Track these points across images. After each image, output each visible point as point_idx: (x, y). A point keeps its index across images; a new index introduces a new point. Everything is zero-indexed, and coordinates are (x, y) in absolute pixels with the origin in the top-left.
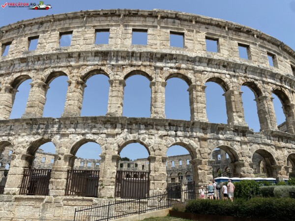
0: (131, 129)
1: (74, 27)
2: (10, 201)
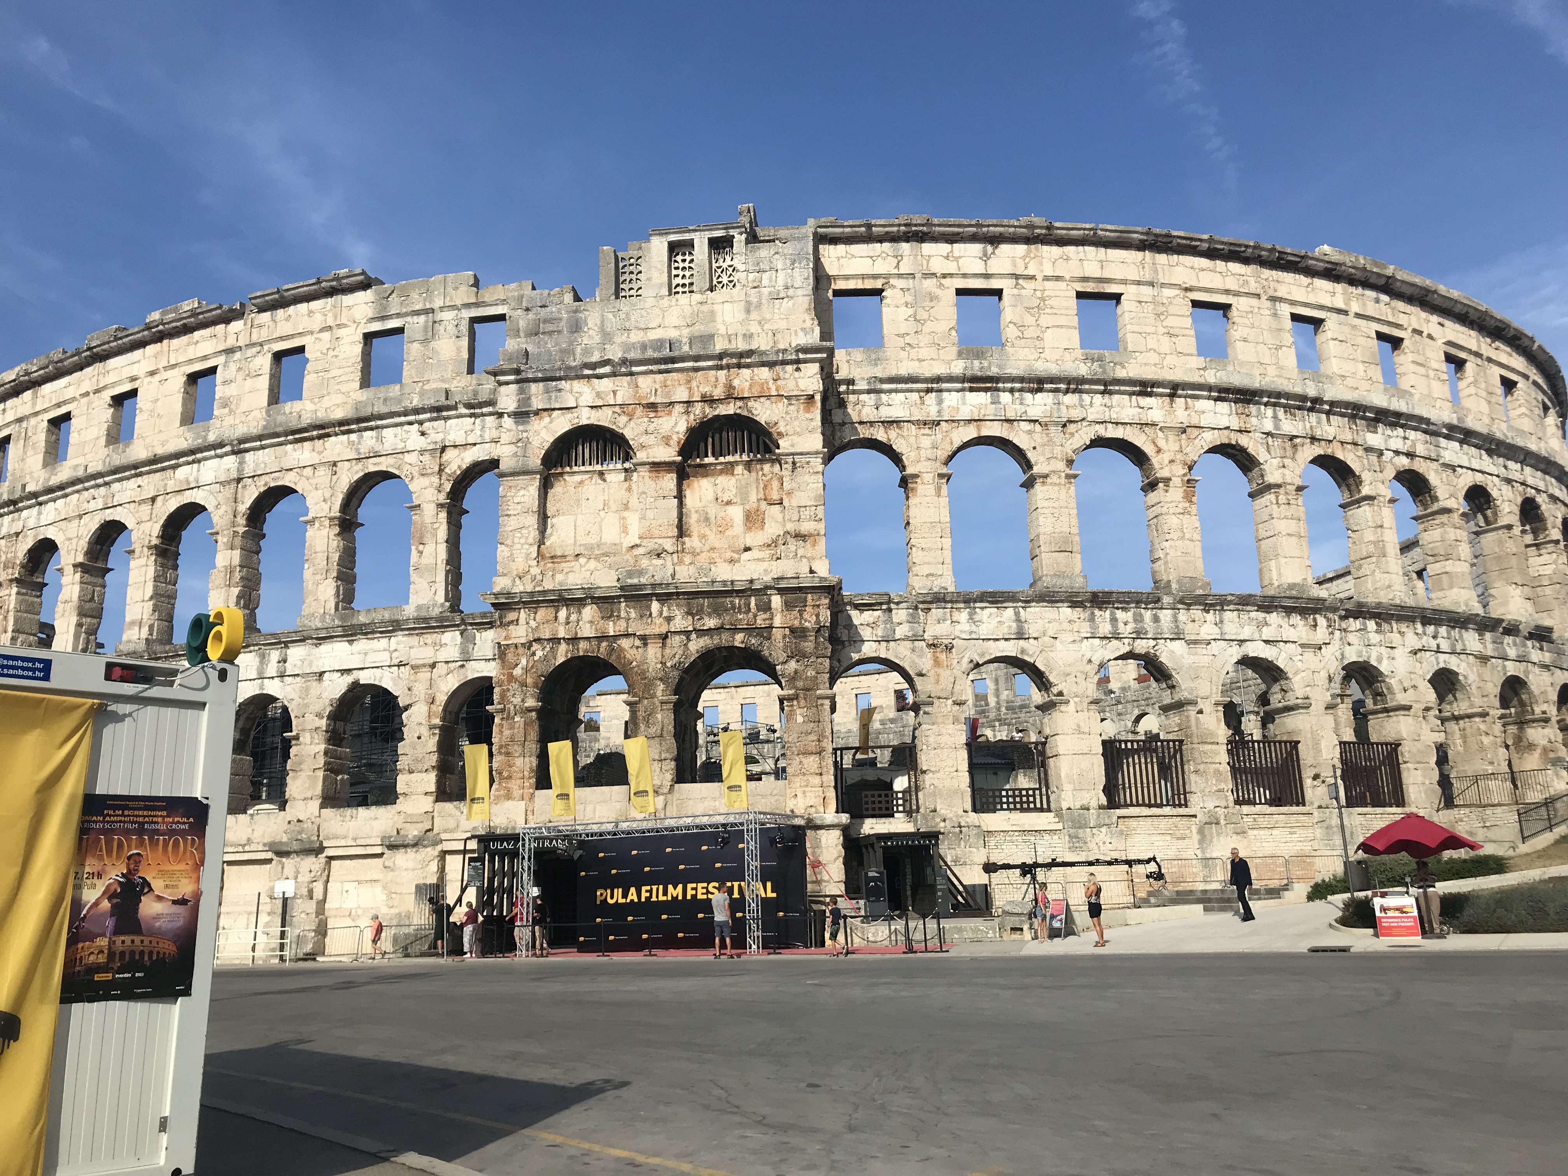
0: (1347, 631)
1: (1124, 282)
2: (1108, 825)
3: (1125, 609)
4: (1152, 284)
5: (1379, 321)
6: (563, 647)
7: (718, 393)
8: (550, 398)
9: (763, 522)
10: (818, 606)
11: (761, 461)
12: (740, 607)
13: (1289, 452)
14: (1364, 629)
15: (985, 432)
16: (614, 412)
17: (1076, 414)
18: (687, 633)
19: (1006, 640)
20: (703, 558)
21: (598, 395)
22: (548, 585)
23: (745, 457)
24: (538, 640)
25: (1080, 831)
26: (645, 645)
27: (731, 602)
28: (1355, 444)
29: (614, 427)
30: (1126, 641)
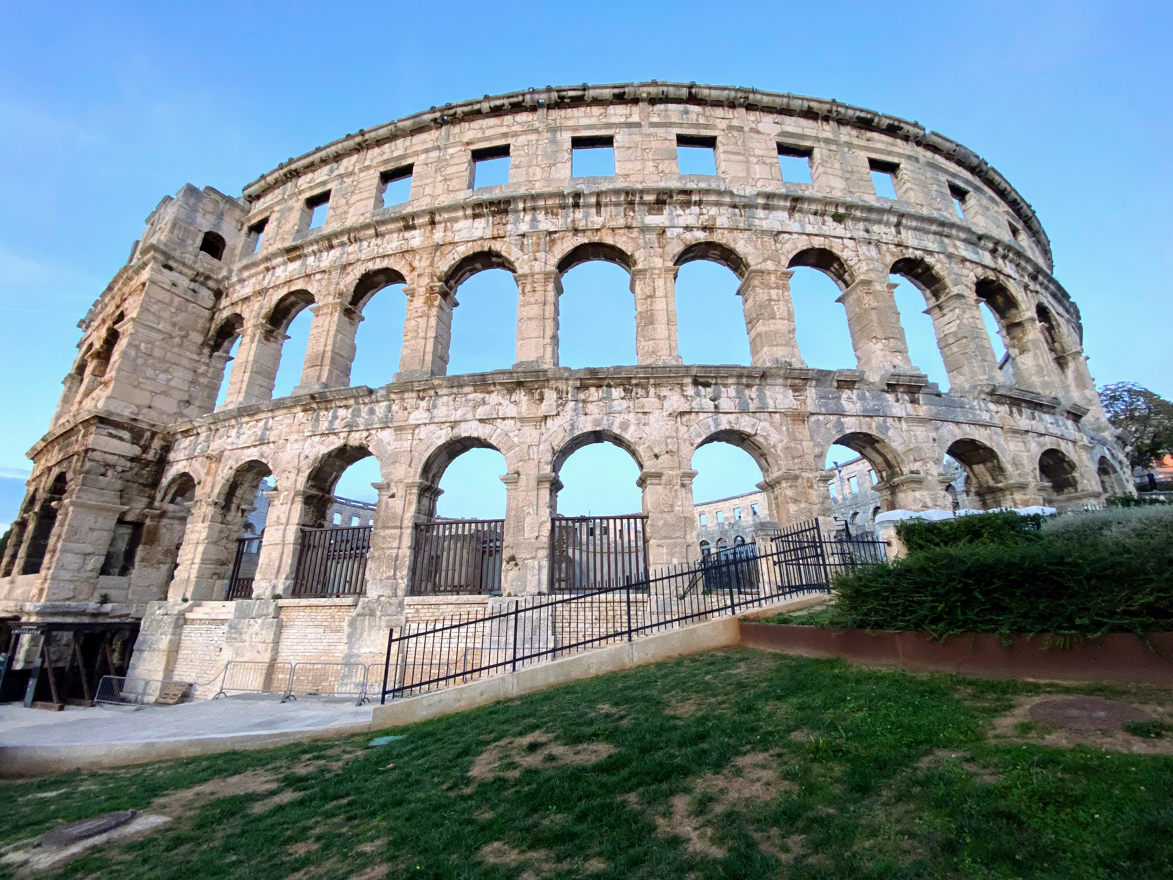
0: (584, 402)
1: (415, 154)
3: (347, 407)
4: (437, 148)
5: (680, 125)
13: (544, 246)
14: (607, 398)
17: (352, 258)
19: (255, 446)
28: (629, 227)
30: (342, 435)
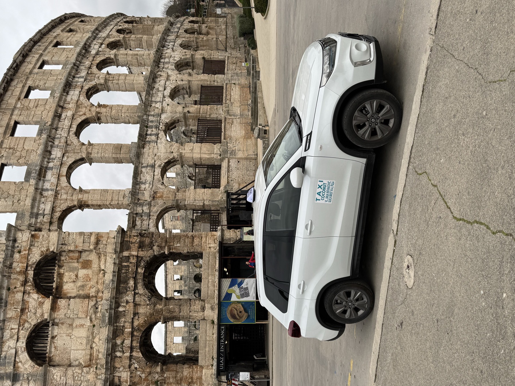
0: (164, 67)
1: (10, 119)
2: (227, 143)
3: (147, 131)
4: (13, 111)
6: (134, 354)
7: (21, 278)
8: (8, 362)
9: (88, 261)
10: (130, 236)
11: (59, 260)
12: (126, 270)
13: (94, 75)
14: (164, 62)
15: (65, 173)
16: (22, 329)
17: (63, 140)
18: (135, 294)
19: (154, 171)
20: (100, 287)
21: (11, 337)
22: (103, 362)
23: (56, 268)
24: (130, 366)
25: (229, 152)
26: (138, 313)
27: (123, 273)
28: (94, 57)
29: (30, 330)
30: (159, 132)
